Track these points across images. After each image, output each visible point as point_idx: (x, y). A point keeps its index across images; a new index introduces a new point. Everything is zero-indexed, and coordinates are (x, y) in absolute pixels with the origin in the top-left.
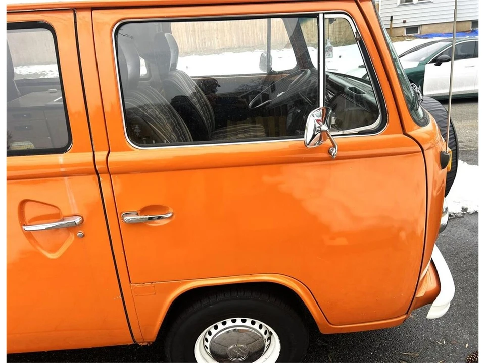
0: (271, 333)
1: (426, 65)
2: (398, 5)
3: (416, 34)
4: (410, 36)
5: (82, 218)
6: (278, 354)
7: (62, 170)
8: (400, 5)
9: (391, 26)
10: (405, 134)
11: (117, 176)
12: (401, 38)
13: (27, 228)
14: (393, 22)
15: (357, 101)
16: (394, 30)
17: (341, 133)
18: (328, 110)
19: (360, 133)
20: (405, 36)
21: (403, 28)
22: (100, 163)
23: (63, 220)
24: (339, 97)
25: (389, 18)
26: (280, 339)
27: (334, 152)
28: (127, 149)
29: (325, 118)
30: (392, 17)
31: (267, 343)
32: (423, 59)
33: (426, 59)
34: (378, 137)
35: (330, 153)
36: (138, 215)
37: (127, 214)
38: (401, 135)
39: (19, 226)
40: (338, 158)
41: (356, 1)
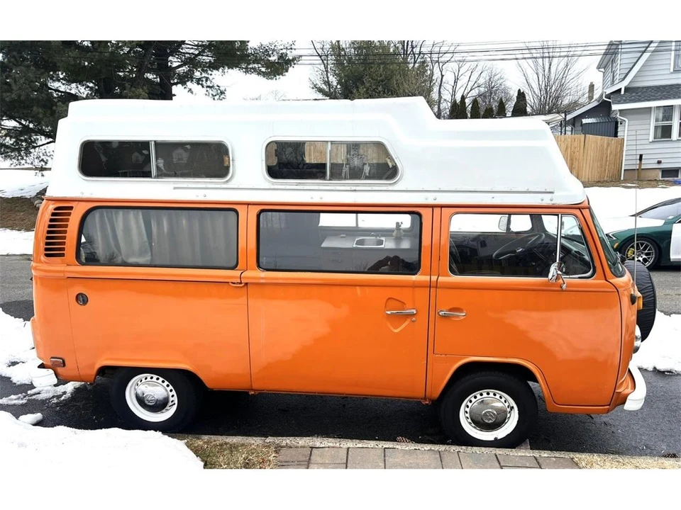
0: (513, 407)
1: (674, 225)
2: (651, 140)
3: (676, 178)
4: (667, 181)
5: (417, 311)
6: (516, 423)
8: (653, 142)
9: (640, 166)
10: (606, 280)
11: (440, 290)
12: (653, 183)
14: (643, 162)
15: (580, 260)
16: (644, 171)
17: (568, 277)
18: (561, 264)
19: (579, 278)
20: (660, 180)
21: (658, 170)
22: (433, 282)
24: (567, 257)
25: (638, 157)
26: (519, 410)
27: (564, 286)
28: (447, 275)
29: (560, 268)
30: (641, 156)
31: (508, 415)
32: (671, 217)
33: (672, 219)
34: (589, 281)
35: (561, 287)
37: (441, 311)
38: (604, 281)
40: (565, 291)
41: (579, 209)
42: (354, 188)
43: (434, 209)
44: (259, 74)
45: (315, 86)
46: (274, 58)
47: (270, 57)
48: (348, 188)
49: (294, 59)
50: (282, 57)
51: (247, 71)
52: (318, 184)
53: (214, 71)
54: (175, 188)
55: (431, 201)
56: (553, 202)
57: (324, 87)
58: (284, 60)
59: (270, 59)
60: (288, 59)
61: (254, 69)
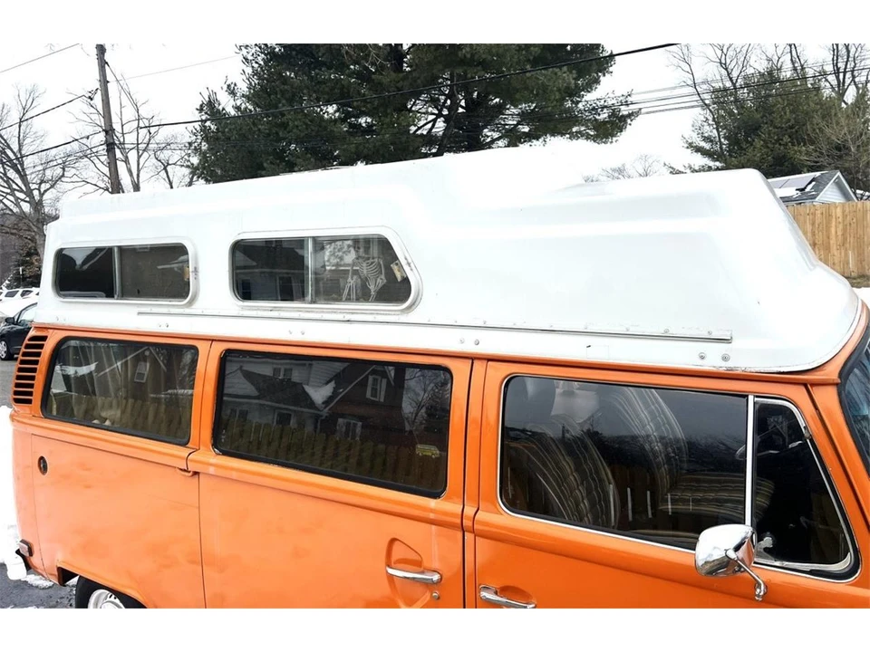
5: (441, 576)
7: (432, 516)
11: (482, 539)
13: (391, 571)
17: (778, 564)
19: (812, 572)
22: (468, 518)
23: (422, 573)
27: (759, 590)
34: (839, 585)
36: (496, 593)
37: (486, 588)
39: (384, 564)
41: (805, 385)
42: (348, 317)
43: (476, 362)
44: (587, 138)
45: (690, 145)
46: (604, 116)
47: (599, 115)
48: (340, 317)
49: (630, 115)
50: (614, 114)
51: (574, 136)
52: (299, 310)
53: (534, 141)
54: (139, 313)
55: (469, 348)
56: (730, 364)
57: (707, 146)
58: (617, 117)
59: (597, 117)
60: (623, 116)
61: (580, 132)
